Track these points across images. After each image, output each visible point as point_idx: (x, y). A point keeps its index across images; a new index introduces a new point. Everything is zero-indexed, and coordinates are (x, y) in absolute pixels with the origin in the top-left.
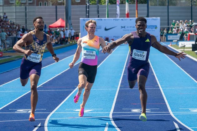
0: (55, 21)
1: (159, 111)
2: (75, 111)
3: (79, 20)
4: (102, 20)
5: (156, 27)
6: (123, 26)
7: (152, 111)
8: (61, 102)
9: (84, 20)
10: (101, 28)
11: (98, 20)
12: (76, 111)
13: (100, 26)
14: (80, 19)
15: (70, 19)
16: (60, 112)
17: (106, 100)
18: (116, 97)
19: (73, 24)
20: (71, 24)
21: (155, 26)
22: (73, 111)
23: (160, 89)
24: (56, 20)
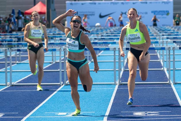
0: (33, 6)
1: (170, 113)
2: (57, 115)
3: (65, 3)
4: (95, 4)
5: (168, 13)
6: (124, 12)
7: (161, 113)
8: (39, 104)
9: (71, 4)
10: (94, 15)
11: (90, 3)
12: (59, 114)
13: (93, 12)
14: (67, 2)
15: (53, 3)
16: (37, 116)
17: (99, 101)
18: (113, 98)
19: (56, 10)
20: (55, 10)
21: (166, 11)
22: (54, 115)
23: (172, 88)
24: (35, 5)
